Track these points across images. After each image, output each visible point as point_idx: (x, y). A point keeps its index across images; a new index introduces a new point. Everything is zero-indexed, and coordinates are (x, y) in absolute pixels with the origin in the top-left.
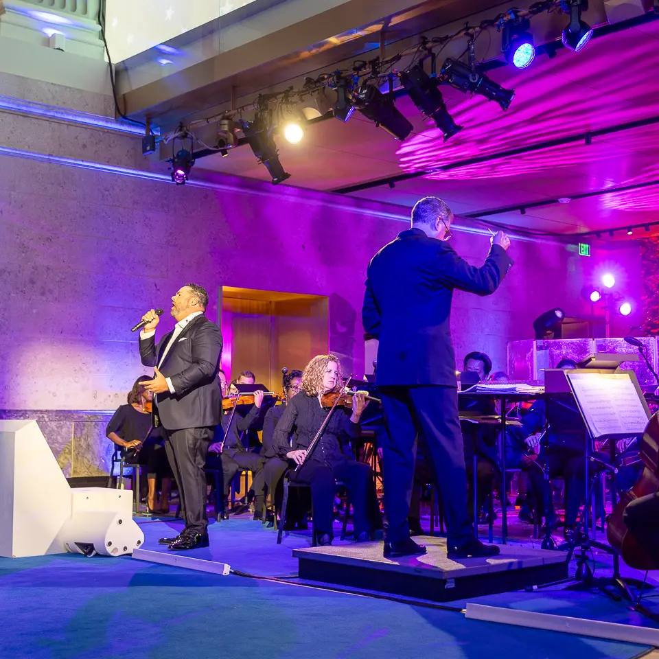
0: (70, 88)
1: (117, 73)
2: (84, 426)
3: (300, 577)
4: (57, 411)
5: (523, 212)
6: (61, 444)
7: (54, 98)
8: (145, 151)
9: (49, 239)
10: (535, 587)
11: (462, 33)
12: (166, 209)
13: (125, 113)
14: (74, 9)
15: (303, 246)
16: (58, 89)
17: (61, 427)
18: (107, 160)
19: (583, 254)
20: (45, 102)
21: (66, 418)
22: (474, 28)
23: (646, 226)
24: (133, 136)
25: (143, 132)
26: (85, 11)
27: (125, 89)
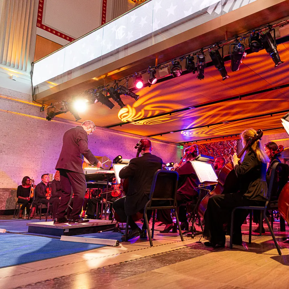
0: (17, 91)
1: (35, 89)
2: (13, 193)
3: (28, 232)
4: (3, 188)
5: (161, 136)
6: (4, 199)
7: (10, 94)
8: (41, 111)
9: (5, 136)
10: (101, 232)
11: (125, 79)
12: (49, 129)
13: (36, 100)
14: (18, 68)
15: (95, 142)
16: (12, 91)
17: (4, 194)
18: (29, 113)
19: (181, 148)
20: (7, 95)
21: (6, 191)
22: (128, 77)
23: (196, 141)
24: (38, 107)
25: (41, 106)
26: (26, 70)
27: (37, 93)
